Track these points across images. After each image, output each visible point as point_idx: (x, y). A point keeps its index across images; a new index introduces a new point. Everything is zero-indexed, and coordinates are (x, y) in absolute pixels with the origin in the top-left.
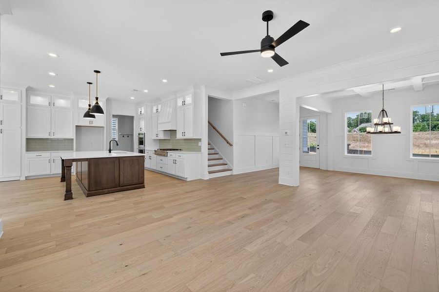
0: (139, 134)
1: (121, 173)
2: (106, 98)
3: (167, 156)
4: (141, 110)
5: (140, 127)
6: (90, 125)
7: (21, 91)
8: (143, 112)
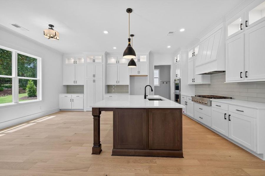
0: (175, 80)
1: (150, 130)
2: (149, 52)
3: (211, 105)
4: (177, 57)
5: (176, 73)
6: (138, 75)
7: (103, 56)
8: (178, 60)
